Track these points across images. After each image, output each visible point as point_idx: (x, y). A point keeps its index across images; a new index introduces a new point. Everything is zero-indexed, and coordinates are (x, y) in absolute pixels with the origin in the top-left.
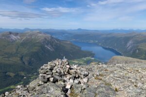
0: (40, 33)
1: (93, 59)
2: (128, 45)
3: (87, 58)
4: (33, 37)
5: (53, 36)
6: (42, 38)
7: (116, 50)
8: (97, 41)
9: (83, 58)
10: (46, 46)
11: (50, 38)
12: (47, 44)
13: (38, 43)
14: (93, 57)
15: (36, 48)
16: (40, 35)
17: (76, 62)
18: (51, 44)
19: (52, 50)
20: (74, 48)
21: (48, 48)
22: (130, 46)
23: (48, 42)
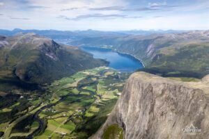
0: (36, 36)
1: (107, 68)
2: (148, 49)
3: (101, 67)
4: (27, 42)
5: (55, 40)
6: (40, 44)
7: (135, 56)
8: (112, 46)
9: (96, 68)
10: (47, 54)
11: (51, 44)
12: (49, 52)
13: (36, 50)
14: (107, 66)
15: (33, 57)
16: (37, 39)
17: (87, 73)
18: (53, 52)
19: (56, 59)
20: (84, 56)
21: (50, 56)
22: (151, 52)
23: (49, 49)
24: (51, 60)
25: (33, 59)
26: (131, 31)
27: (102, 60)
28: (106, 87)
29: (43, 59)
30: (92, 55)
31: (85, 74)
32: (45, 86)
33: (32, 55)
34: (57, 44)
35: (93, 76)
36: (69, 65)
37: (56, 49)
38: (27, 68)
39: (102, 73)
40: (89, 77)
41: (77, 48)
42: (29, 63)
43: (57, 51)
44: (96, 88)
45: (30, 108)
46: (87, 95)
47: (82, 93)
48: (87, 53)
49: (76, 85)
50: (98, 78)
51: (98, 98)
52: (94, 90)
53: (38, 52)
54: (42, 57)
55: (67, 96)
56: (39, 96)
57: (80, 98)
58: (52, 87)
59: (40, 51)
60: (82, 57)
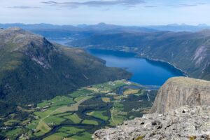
1: (129, 83)
2: (197, 54)
4: (6, 41)
5: (47, 39)
6: (26, 43)
7: (174, 65)
8: (136, 49)
9: (110, 83)
10: (34, 59)
11: (42, 43)
12: (37, 55)
13: (18, 52)
14: (128, 80)
15: (13, 62)
16: (22, 36)
17: (95, 90)
18: (44, 55)
19: (47, 66)
20: (92, 63)
21: (39, 62)
22: (201, 58)
23: (37, 50)
24: (40, 68)
25: (11, 65)
27: (120, 70)
28: (126, 113)
29: (27, 67)
30: (104, 62)
31: (91, 92)
32: (28, 108)
33: (11, 60)
34: (51, 44)
35: (104, 95)
36: (67, 76)
37: (48, 51)
38: (4, 79)
39: (119, 90)
40: (98, 96)
41: (80, 51)
42: (6, 72)
43: (50, 54)
44: (109, 115)
46: (93, 125)
47: (86, 122)
48: (95, 59)
49: (77, 109)
50: (112, 98)
52: (106, 118)
53: (20, 56)
54: (26, 62)
55: (62, 125)
56: (17, 125)
57: (82, 130)
58: (39, 110)
59: (24, 54)
60: (89, 64)
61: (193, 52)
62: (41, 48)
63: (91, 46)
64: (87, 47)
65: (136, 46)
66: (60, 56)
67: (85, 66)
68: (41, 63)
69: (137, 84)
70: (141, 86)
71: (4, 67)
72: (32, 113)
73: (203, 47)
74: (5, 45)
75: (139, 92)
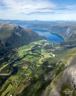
1: (46, 41)
2: (67, 31)
3: (42, 40)
4: (6, 27)
6: (13, 27)
7: (60, 35)
8: (47, 29)
9: (40, 41)
10: (16, 33)
11: (18, 27)
12: (17, 32)
13: (10, 30)
15: (9, 34)
16: (11, 25)
17: (36, 43)
18: (19, 32)
19: (20, 35)
20: (34, 34)
21: (18, 34)
22: (69, 32)
23: (17, 30)
24: (18, 36)
25: (9, 35)
26: (57, 21)
27: (43, 36)
28: (46, 51)
29: (14, 36)
30: (38, 34)
31: (35, 44)
32: (16, 49)
33: (8, 33)
34: (21, 28)
35: (39, 45)
36: (27, 39)
37: (20, 30)
38: (7, 40)
39: (43, 43)
40: (37, 45)
41: (30, 30)
42: (7, 37)
43: (21, 31)
44: (41, 51)
45: (9, 61)
46: (36, 55)
47: (34, 54)
48: (35, 33)
49: (31, 50)
50: (41, 46)
51: (42, 56)
52: (40, 53)
53: (11, 32)
54: (14, 34)
55: (27, 55)
56: (13, 55)
57: (33, 56)
58: (19, 50)
59: (13, 31)
60: (33, 35)
61: (66, 30)
62: (18, 29)
63: (33, 28)
64: (32, 28)
65: (47, 28)
66: (24, 32)
67: (32, 35)
68: (18, 35)
69: (48, 41)
70: (50, 42)
71: (7, 36)
72: (17, 51)
73: (69, 29)
74: (6, 28)
75: (49, 44)
